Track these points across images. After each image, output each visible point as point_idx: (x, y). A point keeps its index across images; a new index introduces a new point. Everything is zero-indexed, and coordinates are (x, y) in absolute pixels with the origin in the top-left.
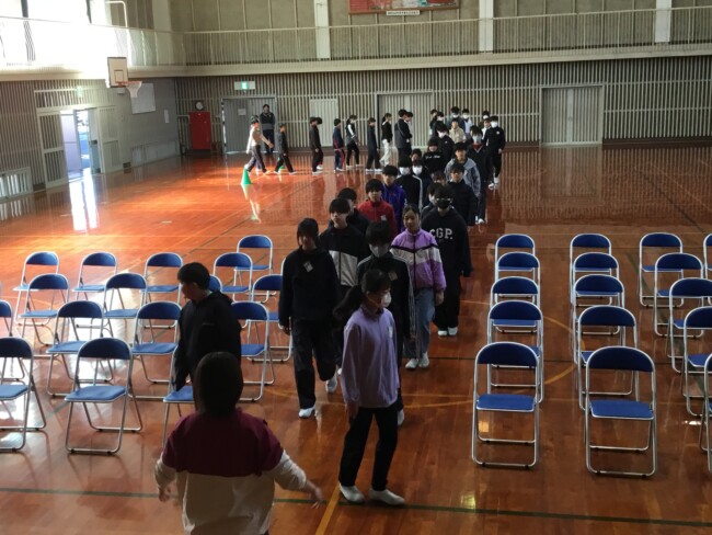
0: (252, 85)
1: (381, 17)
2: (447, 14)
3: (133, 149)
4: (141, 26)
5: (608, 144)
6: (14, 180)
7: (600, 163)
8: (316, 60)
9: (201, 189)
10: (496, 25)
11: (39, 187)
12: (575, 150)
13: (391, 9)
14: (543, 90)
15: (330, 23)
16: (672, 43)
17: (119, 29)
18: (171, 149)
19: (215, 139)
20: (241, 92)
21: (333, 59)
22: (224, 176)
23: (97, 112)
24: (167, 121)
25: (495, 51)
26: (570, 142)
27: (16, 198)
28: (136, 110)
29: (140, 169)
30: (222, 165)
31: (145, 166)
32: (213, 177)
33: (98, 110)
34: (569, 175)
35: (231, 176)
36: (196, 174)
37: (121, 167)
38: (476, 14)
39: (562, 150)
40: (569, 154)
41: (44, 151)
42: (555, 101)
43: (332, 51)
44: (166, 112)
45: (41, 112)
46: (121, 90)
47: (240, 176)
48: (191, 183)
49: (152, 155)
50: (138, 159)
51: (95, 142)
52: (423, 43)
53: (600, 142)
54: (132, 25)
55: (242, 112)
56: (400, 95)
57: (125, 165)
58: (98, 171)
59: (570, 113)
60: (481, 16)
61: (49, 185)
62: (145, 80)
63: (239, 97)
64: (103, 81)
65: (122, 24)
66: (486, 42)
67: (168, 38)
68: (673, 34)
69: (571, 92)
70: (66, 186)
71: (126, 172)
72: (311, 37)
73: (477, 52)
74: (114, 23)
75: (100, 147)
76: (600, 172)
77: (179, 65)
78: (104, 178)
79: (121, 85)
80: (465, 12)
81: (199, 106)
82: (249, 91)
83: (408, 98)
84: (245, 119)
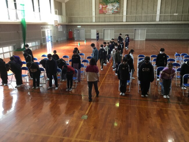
0: (80, 27)
1: (105, 14)
2: (117, 14)
3: (58, 38)
4: (60, 15)
5: (146, 40)
6: (37, 43)
7: (145, 43)
8: (92, 22)
9: (71, 45)
10: (127, 16)
11: (41, 44)
12: (141, 41)
13: (107, 13)
14: (135, 29)
15: (95, 15)
16: (159, 21)
17: (56, 15)
18: (65, 38)
19: (73, 37)
20: (78, 28)
21: (96, 22)
22: (75, 43)
23: (52, 31)
24: (64, 33)
25: (126, 22)
26: (139, 39)
27: (37, 46)
28: (59, 31)
29: (59, 42)
30: (74, 41)
32: (73, 43)
34: (139, 45)
35: (76, 43)
36: (70, 43)
37: (56, 41)
38: (123, 14)
39: (138, 41)
40: (139, 42)
41: (42, 38)
42: (137, 31)
43: (95, 21)
44: (64, 31)
45: (42, 30)
46: (56, 27)
47: (78, 43)
48: (69, 44)
49: (62, 39)
50: (59, 40)
51: (51, 36)
52: (113, 20)
53: (145, 39)
54: (59, 15)
57: (57, 41)
58: (52, 42)
59: (140, 34)
60: (124, 15)
61: (43, 44)
62: (61, 25)
64: (53, 25)
65: (57, 14)
66: (124, 20)
67: (65, 17)
68: (160, 19)
69: (140, 30)
70: (46, 44)
72: (92, 18)
73: (123, 22)
74: (55, 14)
75: (52, 37)
76: (145, 45)
77: (67, 22)
79: (56, 26)
80: (121, 14)
81: (70, 30)
82: (80, 28)
83: (109, 30)
84: (79, 33)
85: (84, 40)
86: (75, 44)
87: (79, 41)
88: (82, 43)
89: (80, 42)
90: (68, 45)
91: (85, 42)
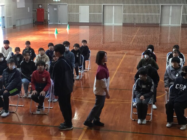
3: (17, 20)
5: (183, 26)
7: (180, 32)
12: (172, 27)
14: (161, 5)
18: (30, 21)
19: (45, 18)
22: (48, 31)
23: (5, 7)
24: (29, 11)
26: (170, 24)
28: (18, 7)
29: (19, 28)
30: (48, 27)
31: (20, 26)
32: (44, 31)
33: (5, 6)
34: (169, 36)
35: (50, 31)
36: (39, 30)
37: (12, 26)
39: (168, 27)
40: (170, 29)
42: (166, 10)
44: (29, 8)
47: (54, 31)
48: (37, 33)
49: (23, 23)
50: (18, 24)
51: (4, 17)
53: (181, 25)
55: (55, 9)
56: (111, 5)
57: (14, 26)
58: (4, 27)
63: (54, 4)
69: (171, 7)
71: (14, 28)
75: (5, 19)
76: (180, 35)
78: (6, 30)
81: (40, 6)
82: (58, 2)
83: (114, 7)
84: (56, 12)
85: (66, 25)
86: (49, 33)
87: (56, 26)
88: (61, 31)
89: (57, 28)
90: (35, 35)
91: (68, 29)
